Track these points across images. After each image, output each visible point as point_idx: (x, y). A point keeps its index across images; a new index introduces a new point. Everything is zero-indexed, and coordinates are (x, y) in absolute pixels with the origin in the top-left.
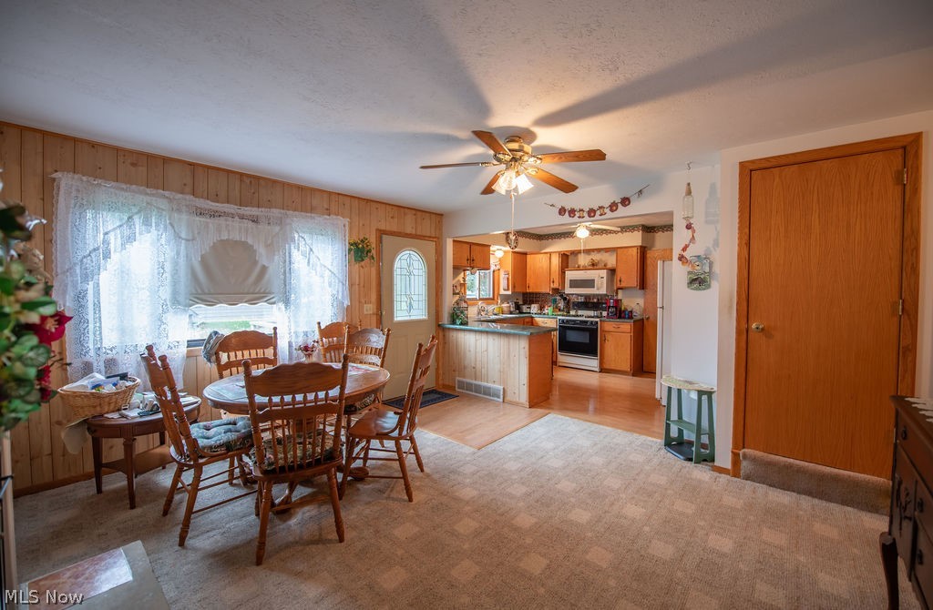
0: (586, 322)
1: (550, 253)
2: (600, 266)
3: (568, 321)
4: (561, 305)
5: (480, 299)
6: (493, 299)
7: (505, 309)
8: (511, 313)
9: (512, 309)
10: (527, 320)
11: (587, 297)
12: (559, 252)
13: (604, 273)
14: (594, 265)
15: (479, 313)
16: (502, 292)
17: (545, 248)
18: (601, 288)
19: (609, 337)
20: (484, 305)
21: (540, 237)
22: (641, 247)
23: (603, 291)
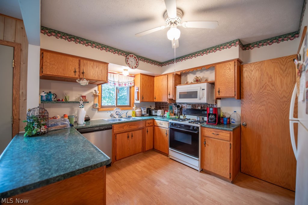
0: (189, 126)
1: (167, 75)
2: (202, 81)
3: (176, 124)
4: (176, 110)
5: (117, 106)
6: (130, 106)
7: (137, 113)
8: (142, 116)
9: (143, 113)
10: (149, 121)
11: (194, 105)
12: (173, 74)
13: (204, 86)
14: (197, 81)
15: (111, 116)
16: (136, 102)
17: (164, 71)
18: (203, 98)
19: (208, 142)
20: (119, 110)
21: (161, 64)
22: (238, 60)
23: (204, 100)
